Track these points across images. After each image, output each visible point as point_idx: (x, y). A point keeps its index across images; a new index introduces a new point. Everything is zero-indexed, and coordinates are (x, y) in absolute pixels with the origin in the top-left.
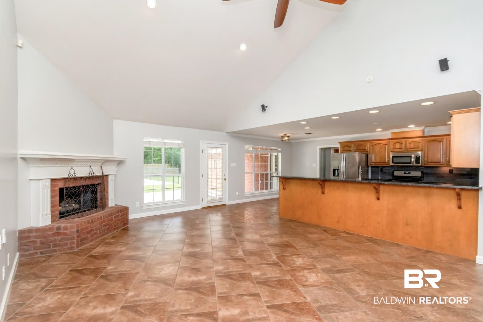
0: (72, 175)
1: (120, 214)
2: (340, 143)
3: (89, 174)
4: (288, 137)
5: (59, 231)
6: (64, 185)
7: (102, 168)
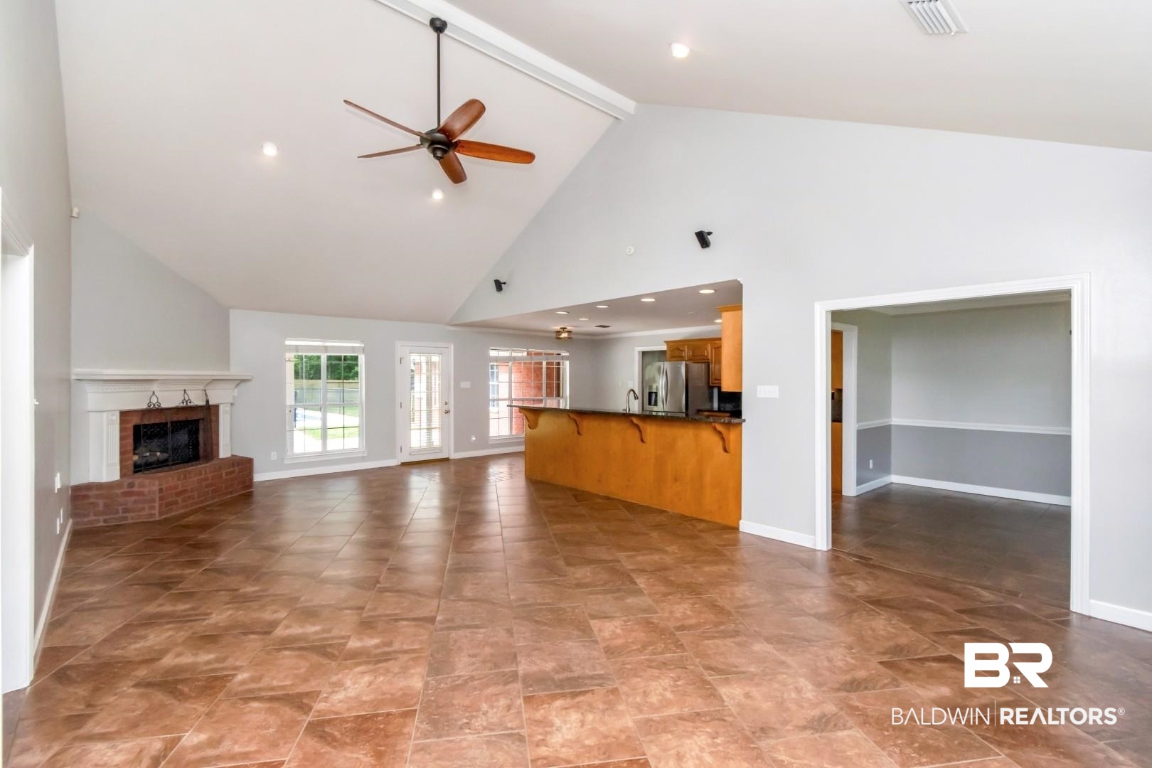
0: (154, 405)
1: (236, 469)
2: (667, 342)
3: (183, 403)
4: (569, 332)
5: (132, 490)
6: (142, 420)
7: (206, 394)
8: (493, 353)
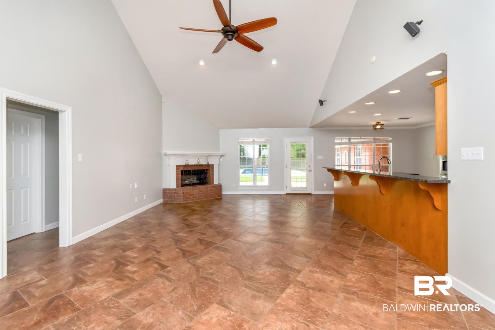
0: (187, 164)
4: (382, 124)
6: (184, 169)
7: (207, 160)
8: (337, 141)
